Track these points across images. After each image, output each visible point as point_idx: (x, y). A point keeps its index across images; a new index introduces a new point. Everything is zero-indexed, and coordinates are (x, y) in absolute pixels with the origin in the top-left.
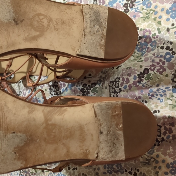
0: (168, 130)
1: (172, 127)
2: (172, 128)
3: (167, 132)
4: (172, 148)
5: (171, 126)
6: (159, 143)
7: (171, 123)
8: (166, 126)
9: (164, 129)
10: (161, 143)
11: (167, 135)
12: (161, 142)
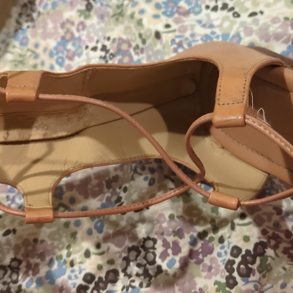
0: (171, 246)
1: (179, 240)
2: (179, 242)
3: (170, 251)
4: (179, 290)
5: (177, 238)
6: (149, 280)
7: (176, 230)
8: (166, 237)
9: (163, 246)
10: (153, 278)
11: (168, 259)
12: (155, 276)
